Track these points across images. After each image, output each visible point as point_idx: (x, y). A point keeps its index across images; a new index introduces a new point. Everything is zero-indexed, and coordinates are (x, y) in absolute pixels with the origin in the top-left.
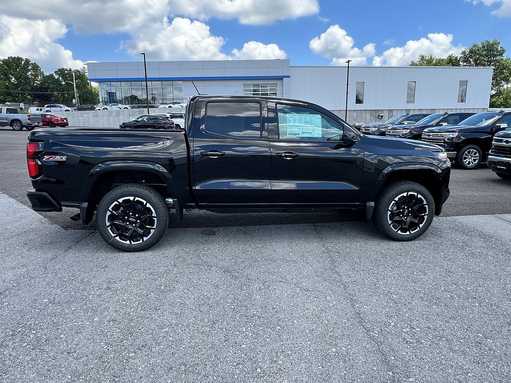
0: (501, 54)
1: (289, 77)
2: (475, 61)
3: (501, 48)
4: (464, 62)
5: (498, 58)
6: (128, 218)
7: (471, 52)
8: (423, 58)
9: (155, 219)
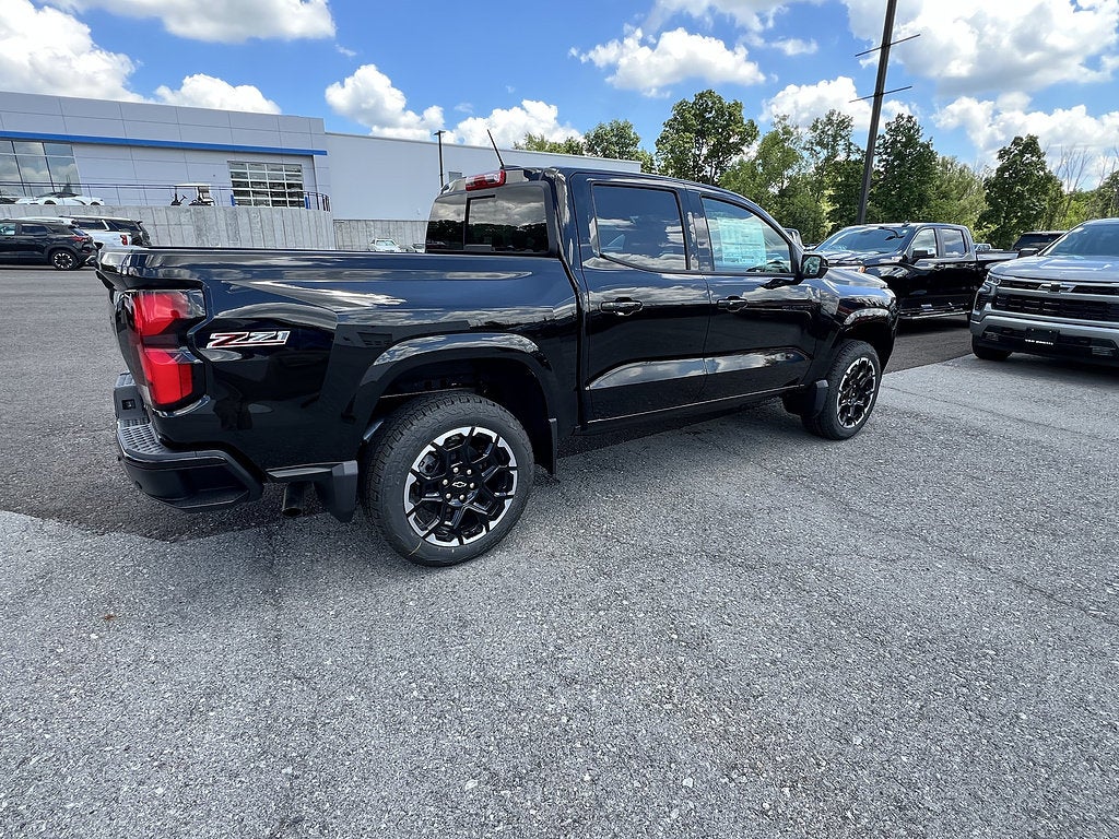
0: (634, 144)
1: (324, 153)
2: (603, 151)
3: (634, 134)
4: (588, 151)
5: (631, 149)
6: (450, 482)
7: (596, 136)
8: (530, 138)
9: (515, 473)
